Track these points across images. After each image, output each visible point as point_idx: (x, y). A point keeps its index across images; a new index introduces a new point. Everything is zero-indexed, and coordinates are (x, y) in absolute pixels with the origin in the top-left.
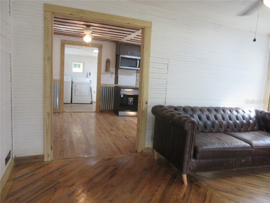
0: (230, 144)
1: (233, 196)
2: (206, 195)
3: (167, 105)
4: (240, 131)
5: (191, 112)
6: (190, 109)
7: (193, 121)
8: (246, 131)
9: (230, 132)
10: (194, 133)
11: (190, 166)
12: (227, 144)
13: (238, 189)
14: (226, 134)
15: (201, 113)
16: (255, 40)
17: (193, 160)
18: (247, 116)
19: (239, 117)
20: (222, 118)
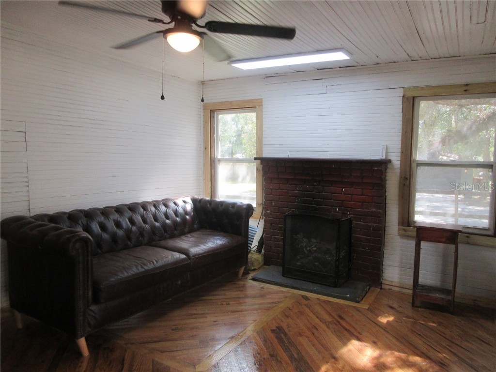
0: (155, 262)
1: (168, 344)
2: (124, 360)
3: (33, 213)
4: (173, 236)
5: (85, 219)
6: (82, 215)
7: (84, 237)
8: (182, 234)
9: (158, 241)
10: (90, 258)
11: (89, 319)
12: (150, 264)
13: (175, 329)
14: (151, 246)
15: (105, 218)
16: (163, 98)
17: (94, 308)
18: (180, 210)
19: (170, 214)
20: (142, 220)
